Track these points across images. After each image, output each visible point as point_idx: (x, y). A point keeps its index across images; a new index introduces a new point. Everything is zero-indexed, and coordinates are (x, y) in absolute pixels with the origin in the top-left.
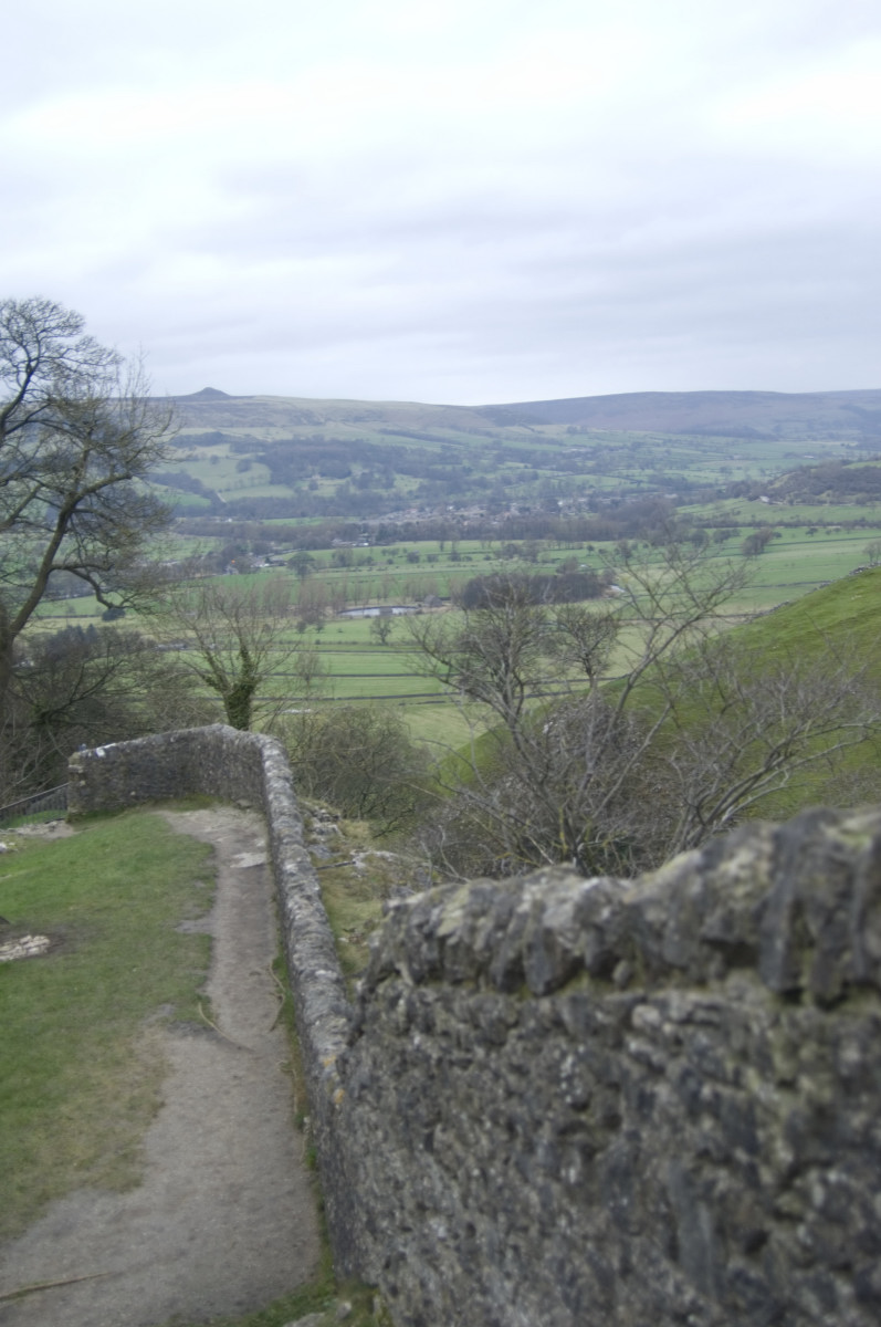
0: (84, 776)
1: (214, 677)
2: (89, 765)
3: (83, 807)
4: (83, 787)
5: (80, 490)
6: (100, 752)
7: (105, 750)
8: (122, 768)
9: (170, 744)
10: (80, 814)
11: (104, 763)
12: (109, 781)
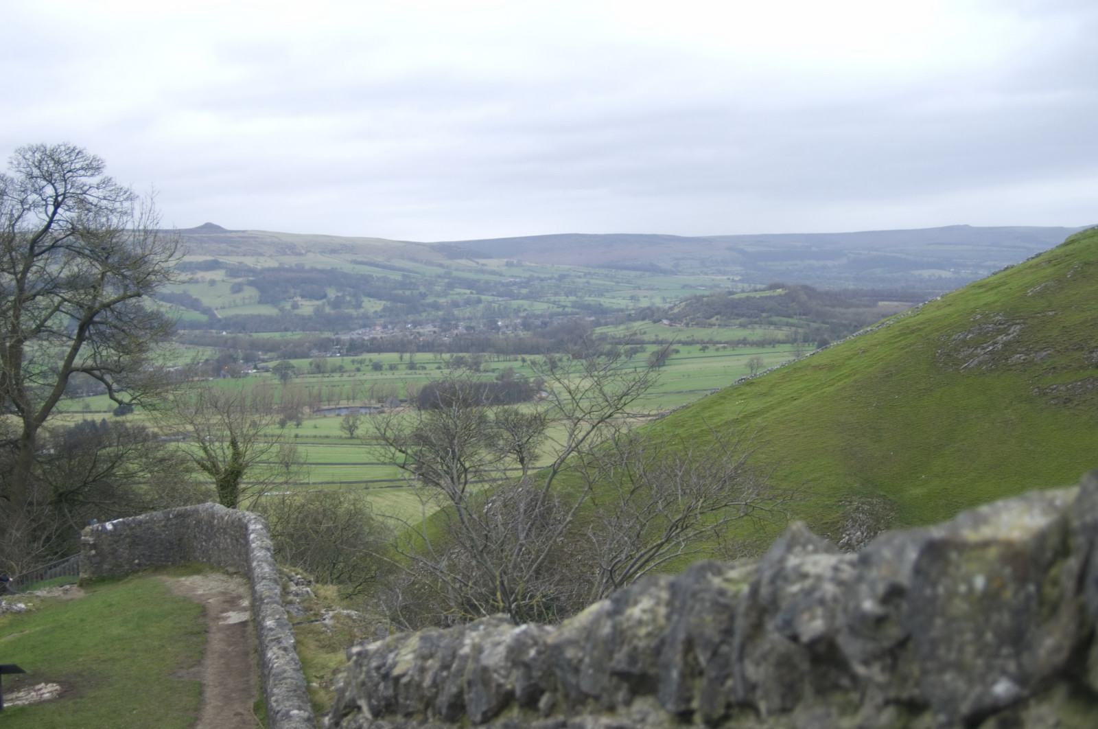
0: (94, 546)
1: (208, 464)
2: (99, 537)
3: (93, 573)
4: (94, 556)
5: (97, 305)
6: (109, 526)
7: (113, 524)
8: (128, 540)
9: (169, 519)
10: (90, 579)
11: (111, 535)
12: (116, 551)
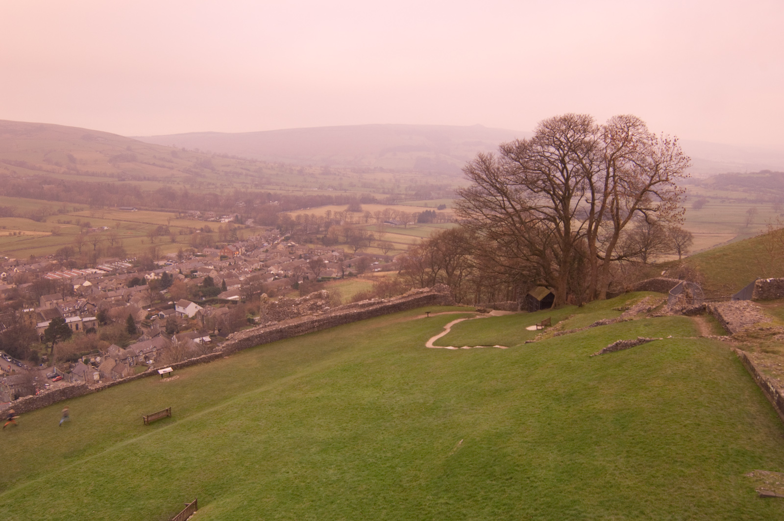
0: (761, 287)
2: (763, 284)
4: (761, 291)
6: (768, 280)
7: (770, 280)
8: (775, 286)
12: (770, 290)
